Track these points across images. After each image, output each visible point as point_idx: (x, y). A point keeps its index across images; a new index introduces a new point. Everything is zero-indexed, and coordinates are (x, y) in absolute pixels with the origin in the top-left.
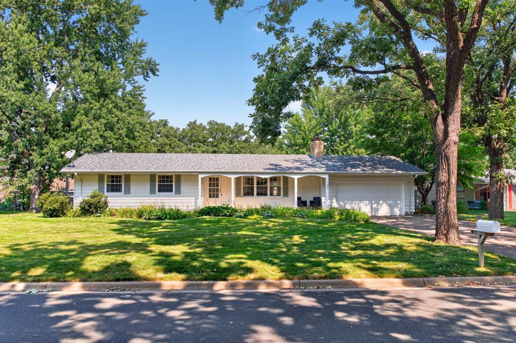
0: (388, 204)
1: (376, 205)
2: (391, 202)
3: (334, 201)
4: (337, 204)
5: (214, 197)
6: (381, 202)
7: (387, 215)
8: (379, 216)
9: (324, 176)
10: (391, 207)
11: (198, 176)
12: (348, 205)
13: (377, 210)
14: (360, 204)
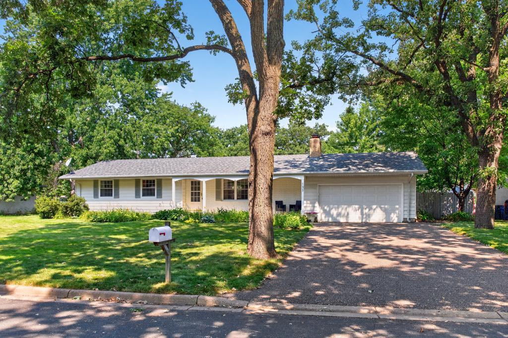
0: (383, 209)
1: (367, 210)
2: (386, 206)
3: (317, 205)
4: (321, 208)
5: (195, 201)
6: (374, 207)
7: (381, 221)
8: (371, 223)
9: (299, 178)
10: (387, 213)
11: (171, 179)
12: (334, 209)
13: (369, 216)
14: (348, 209)
